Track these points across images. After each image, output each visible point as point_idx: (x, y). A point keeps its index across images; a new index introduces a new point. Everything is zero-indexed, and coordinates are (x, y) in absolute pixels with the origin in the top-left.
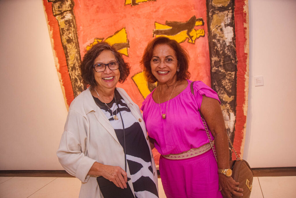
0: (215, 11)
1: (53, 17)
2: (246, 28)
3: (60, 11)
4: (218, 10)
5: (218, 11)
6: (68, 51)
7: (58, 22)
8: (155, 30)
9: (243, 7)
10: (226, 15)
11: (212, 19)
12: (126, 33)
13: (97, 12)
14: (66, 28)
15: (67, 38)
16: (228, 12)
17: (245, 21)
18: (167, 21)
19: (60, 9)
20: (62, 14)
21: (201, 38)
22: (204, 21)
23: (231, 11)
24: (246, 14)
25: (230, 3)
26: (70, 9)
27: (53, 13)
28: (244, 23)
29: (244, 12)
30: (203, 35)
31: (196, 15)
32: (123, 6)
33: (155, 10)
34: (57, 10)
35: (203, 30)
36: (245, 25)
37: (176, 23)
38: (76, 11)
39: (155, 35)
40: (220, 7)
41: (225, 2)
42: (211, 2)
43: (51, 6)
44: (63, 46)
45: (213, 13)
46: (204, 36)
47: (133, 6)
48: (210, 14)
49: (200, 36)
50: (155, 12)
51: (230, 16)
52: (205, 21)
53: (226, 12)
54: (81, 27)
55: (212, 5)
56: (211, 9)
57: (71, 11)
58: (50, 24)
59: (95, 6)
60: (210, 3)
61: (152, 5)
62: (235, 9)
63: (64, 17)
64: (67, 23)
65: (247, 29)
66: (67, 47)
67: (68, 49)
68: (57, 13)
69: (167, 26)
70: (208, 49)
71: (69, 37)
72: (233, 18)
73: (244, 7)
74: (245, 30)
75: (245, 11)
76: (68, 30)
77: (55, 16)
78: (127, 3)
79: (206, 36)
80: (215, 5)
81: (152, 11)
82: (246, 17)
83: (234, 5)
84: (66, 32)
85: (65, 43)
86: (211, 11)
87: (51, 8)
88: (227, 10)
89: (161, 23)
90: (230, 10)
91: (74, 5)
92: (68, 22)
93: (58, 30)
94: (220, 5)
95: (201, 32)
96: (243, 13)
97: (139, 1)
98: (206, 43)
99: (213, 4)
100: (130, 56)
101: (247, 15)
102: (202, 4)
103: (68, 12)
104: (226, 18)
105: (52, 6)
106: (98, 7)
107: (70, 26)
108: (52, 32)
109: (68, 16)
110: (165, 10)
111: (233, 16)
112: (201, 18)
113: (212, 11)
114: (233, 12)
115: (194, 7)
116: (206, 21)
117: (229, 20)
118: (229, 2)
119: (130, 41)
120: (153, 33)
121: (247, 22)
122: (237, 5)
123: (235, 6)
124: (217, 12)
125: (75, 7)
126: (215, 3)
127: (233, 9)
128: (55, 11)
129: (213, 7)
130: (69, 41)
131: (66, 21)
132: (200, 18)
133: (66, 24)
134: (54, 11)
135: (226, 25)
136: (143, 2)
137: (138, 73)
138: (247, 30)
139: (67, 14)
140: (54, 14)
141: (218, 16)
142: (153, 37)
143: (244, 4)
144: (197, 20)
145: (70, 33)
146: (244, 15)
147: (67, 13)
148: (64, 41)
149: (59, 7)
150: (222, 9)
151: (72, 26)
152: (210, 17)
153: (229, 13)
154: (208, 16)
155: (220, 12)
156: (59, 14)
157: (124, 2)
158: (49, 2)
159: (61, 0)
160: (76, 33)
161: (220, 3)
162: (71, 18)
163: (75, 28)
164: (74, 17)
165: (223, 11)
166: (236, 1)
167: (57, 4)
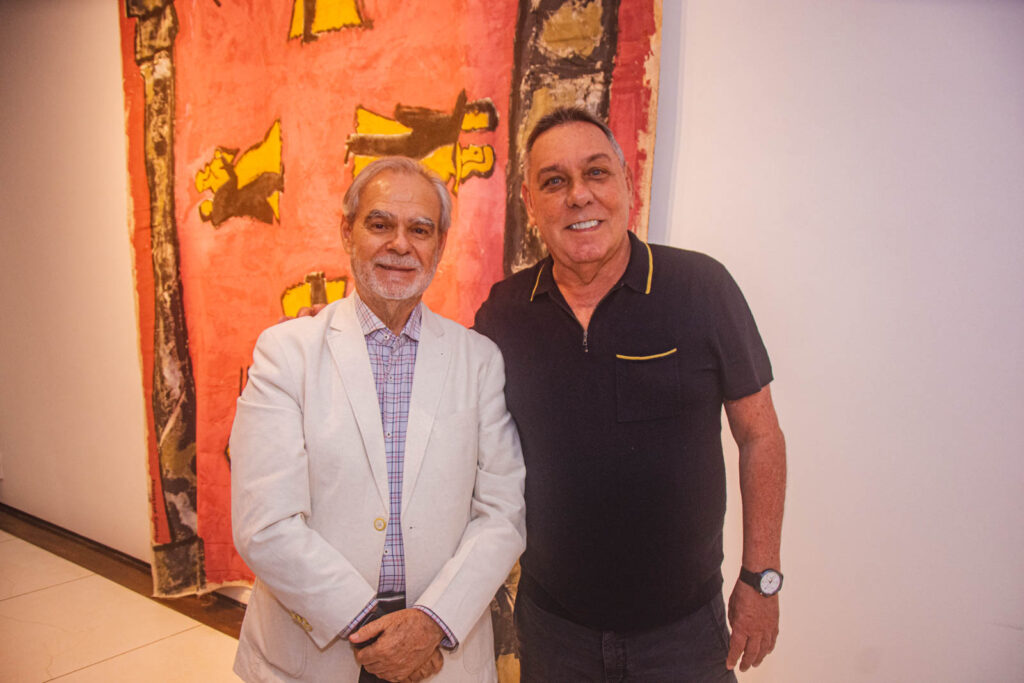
0: (541, 75)
1: (134, 65)
2: (642, 156)
3: (151, 47)
4: (555, 71)
5: (556, 77)
6: (157, 180)
7: (144, 84)
8: (353, 135)
9: (642, 61)
10: (581, 94)
11: (529, 107)
12: (281, 139)
13: (230, 58)
14: (156, 107)
15: (157, 139)
16: (593, 81)
17: (642, 123)
18: (399, 107)
19: (152, 42)
20: (151, 57)
21: (475, 180)
22: (498, 115)
23: (600, 77)
24: (648, 93)
25: (602, 43)
26: (167, 44)
27: (136, 52)
28: (640, 132)
29: (645, 83)
30: (484, 168)
31: (467, 89)
32: (284, 41)
33: (363, 62)
34: (146, 43)
35: (488, 151)
36: (644, 142)
37: (426, 112)
38: (181, 50)
39: (351, 154)
40: (566, 60)
41: (585, 38)
42: (536, 39)
43: (133, 30)
44: (146, 162)
45: (537, 84)
46: (489, 174)
47: (304, 44)
48: (524, 87)
49: (473, 174)
50: (365, 68)
51: (596, 96)
52: (502, 115)
53: (584, 81)
54: (188, 107)
55: (535, 50)
56: (527, 67)
57: (170, 51)
58: (126, 88)
59: (227, 38)
60: (531, 42)
61: (355, 44)
62: (616, 71)
63: (153, 71)
64: (158, 89)
65: (649, 159)
66: (156, 167)
67: (158, 173)
68: (147, 53)
69: (398, 123)
70: (500, 227)
71: (161, 136)
72: (604, 107)
73: (648, 65)
74: (640, 162)
75: (648, 82)
76: (160, 112)
77: (139, 63)
78: (292, 35)
79: (500, 175)
80: (550, 49)
81: (353, 67)
82: (647, 106)
83: (614, 52)
84: (156, 120)
85: (152, 154)
86: (527, 73)
87: (133, 35)
88: (588, 72)
89: (378, 109)
90: (598, 71)
91: (177, 31)
92: (161, 86)
93: (141, 109)
94: (565, 52)
95: (479, 158)
96: (641, 87)
97: (320, 29)
98: (494, 204)
99: (543, 44)
100: (282, 223)
101: (654, 96)
102: (498, 44)
103: (163, 53)
105: (136, 32)
106: (233, 42)
107: (165, 99)
108: (127, 114)
109: (163, 67)
110: (396, 62)
111: (606, 95)
112: (488, 99)
113: (532, 73)
114: (606, 82)
115: (467, 56)
116: (506, 113)
118: (599, 37)
119: (286, 170)
120: (347, 147)
121: (650, 128)
122: (623, 51)
123: (617, 55)
124: (548, 80)
125: (179, 35)
126: (548, 42)
127: (608, 69)
128: (141, 46)
129: (541, 59)
130: (160, 148)
131: (157, 83)
132: (480, 100)
133: (156, 93)
134: (138, 48)
136: (329, 31)
137: (294, 287)
138: (647, 165)
139: (160, 60)
140: (138, 57)
141: (551, 95)
142: (346, 160)
143: (646, 50)
144: (471, 108)
145: (164, 122)
146: (643, 98)
147: (160, 57)
148: (150, 145)
149: (151, 36)
150: (572, 68)
151: (169, 99)
152: (522, 96)
153: (592, 87)
154: (515, 93)
155: (562, 78)
156: (147, 59)
157: (287, 29)
158: (130, 16)
159: (158, 13)
160: (172, 126)
161: (565, 41)
162: (168, 74)
163: (174, 109)
164: (173, 70)
165: (575, 75)
166: (622, 36)
167: (148, 26)
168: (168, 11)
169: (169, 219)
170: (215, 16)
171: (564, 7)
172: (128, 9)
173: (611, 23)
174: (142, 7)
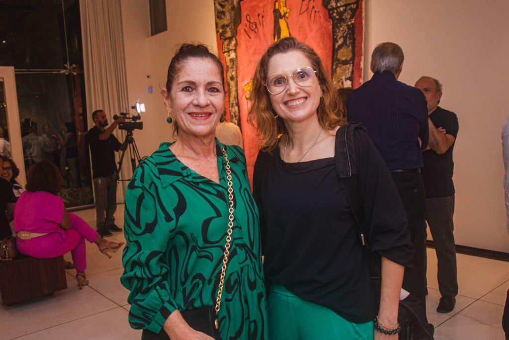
0: (339, 64)
1: (222, 53)
3: (228, 49)
4: (342, 63)
7: (226, 59)
9: (360, 62)
10: (347, 69)
11: (335, 72)
13: (254, 53)
14: (230, 66)
15: (231, 76)
19: (228, 47)
20: (228, 52)
23: (351, 65)
24: (361, 70)
25: (352, 57)
26: (234, 48)
28: (360, 78)
38: (238, 50)
40: (344, 61)
41: (348, 56)
42: (337, 55)
43: (221, 43)
45: (337, 67)
48: (334, 67)
51: (350, 70)
53: (348, 66)
54: (241, 67)
55: (337, 58)
57: (235, 51)
59: (253, 48)
60: (335, 56)
62: (355, 64)
63: (229, 56)
66: (230, 84)
67: (231, 86)
68: (226, 50)
71: (232, 75)
72: (352, 72)
76: (231, 68)
77: (224, 53)
82: (361, 72)
83: (354, 59)
84: (230, 70)
85: (229, 80)
86: (335, 63)
87: (221, 45)
88: (348, 64)
91: (237, 45)
92: (232, 60)
94: (343, 59)
96: (360, 68)
99: (339, 57)
102: (328, 57)
103: (233, 51)
104: (347, 71)
106: (255, 49)
107: (233, 64)
109: (233, 55)
111: (353, 70)
114: (353, 66)
117: (350, 74)
118: (351, 55)
122: (356, 59)
124: (340, 66)
127: (353, 63)
128: (225, 48)
129: (338, 60)
130: (232, 78)
133: (231, 62)
135: (346, 79)
139: (232, 53)
140: (224, 51)
141: (341, 69)
143: (361, 59)
145: (233, 71)
148: (229, 78)
149: (228, 45)
150: (345, 63)
151: (235, 64)
152: (334, 69)
153: (350, 67)
154: (332, 68)
155: (343, 65)
156: (227, 52)
158: (221, 39)
159: (230, 39)
160: (236, 73)
161: (344, 56)
162: (234, 57)
163: (237, 67)
164: (236, 57)
165: (346, 64)
166: (356, 55)
167: (226, 42)
168: (234, 39)
169: (236, 100)
170: (249, 41)
171: (343, 48)
172: (220, 37)
173: (353, 52)
174: (224, 36)
